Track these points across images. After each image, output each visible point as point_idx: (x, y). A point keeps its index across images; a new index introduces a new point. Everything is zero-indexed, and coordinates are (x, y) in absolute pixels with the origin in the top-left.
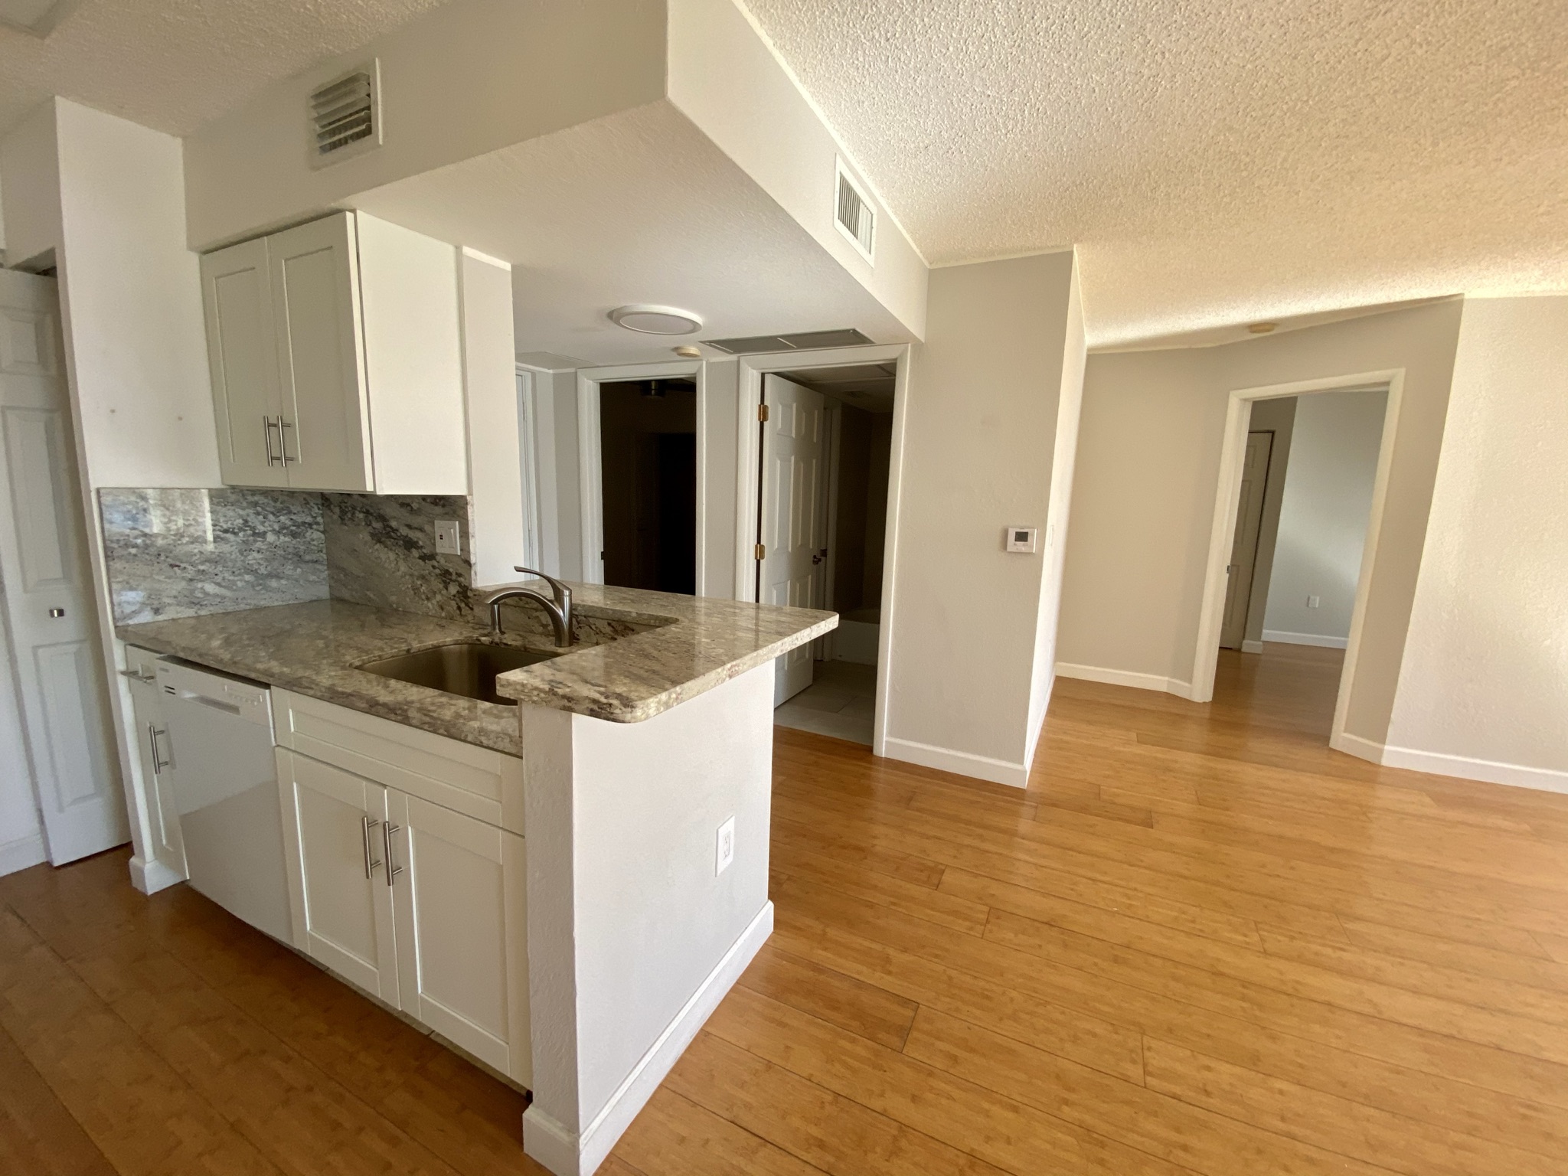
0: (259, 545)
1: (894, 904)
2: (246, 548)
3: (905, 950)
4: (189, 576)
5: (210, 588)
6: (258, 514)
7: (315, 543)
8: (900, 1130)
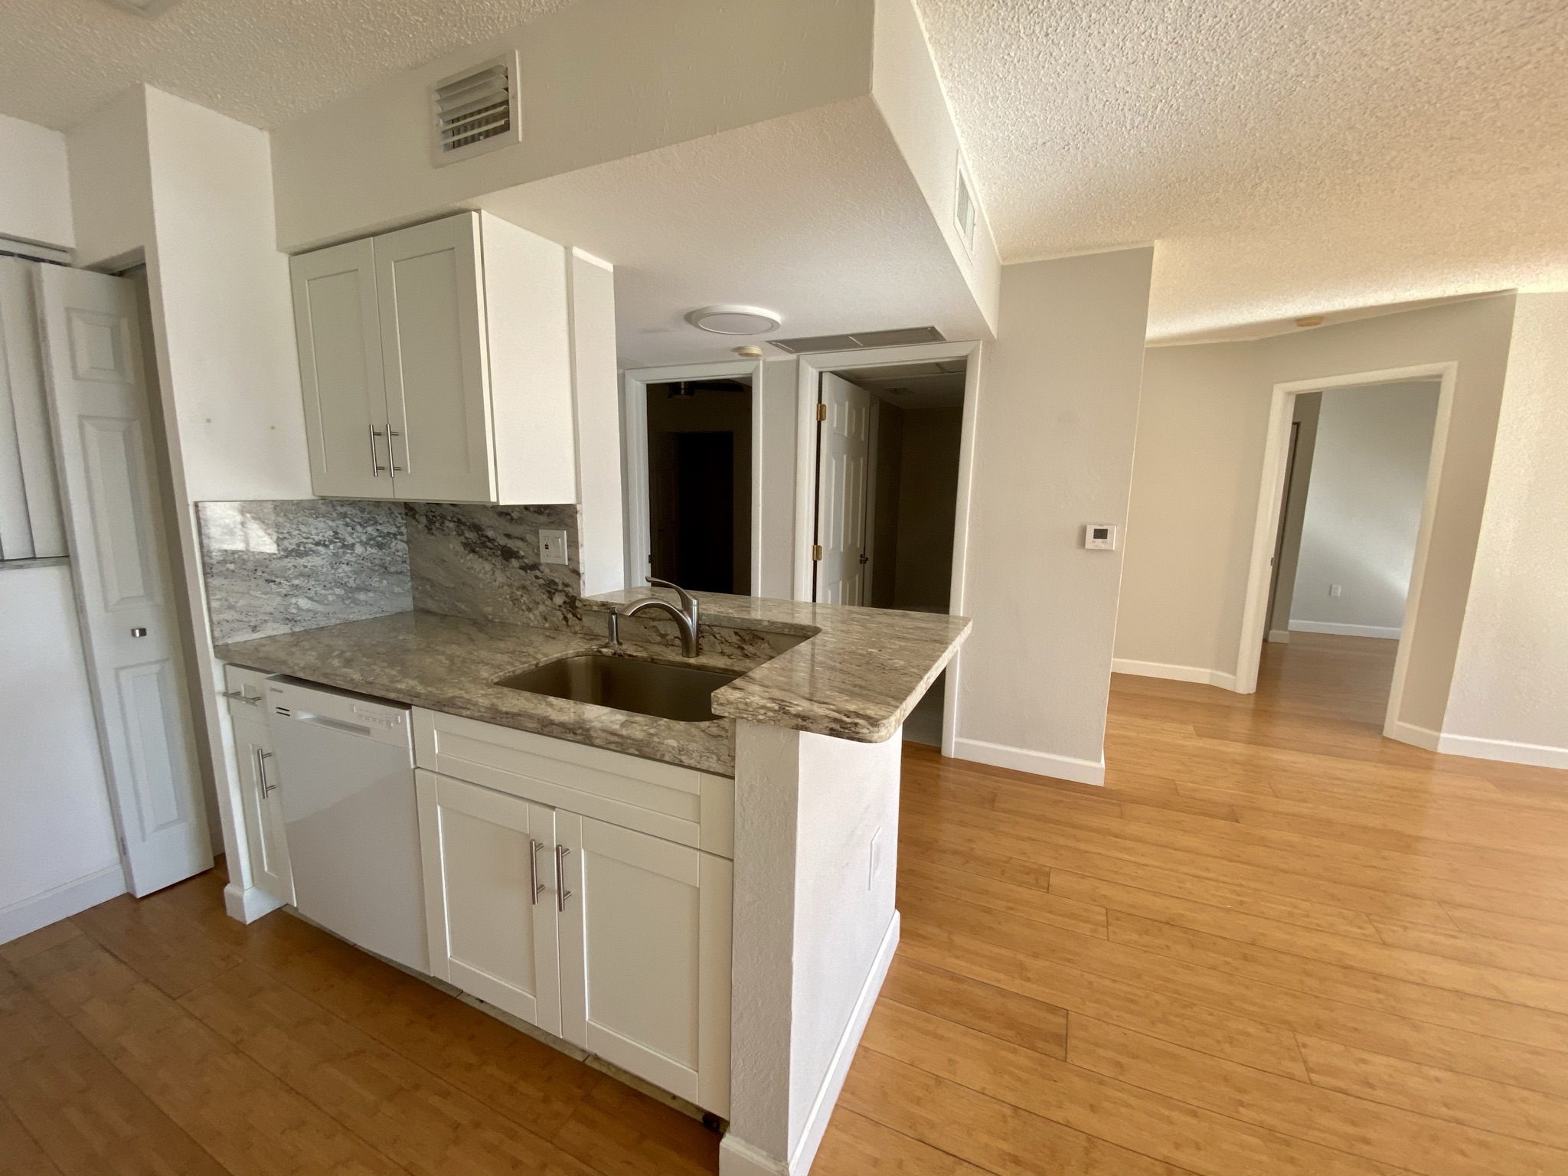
0: (348, 557)
1: (1011, 909)
2: (336, 561)
3: (1036, 955)
4: (284, 592)
5: (304, 603)
6: (347, 525)
7: (400, 554)
8: (1089, 1140)
